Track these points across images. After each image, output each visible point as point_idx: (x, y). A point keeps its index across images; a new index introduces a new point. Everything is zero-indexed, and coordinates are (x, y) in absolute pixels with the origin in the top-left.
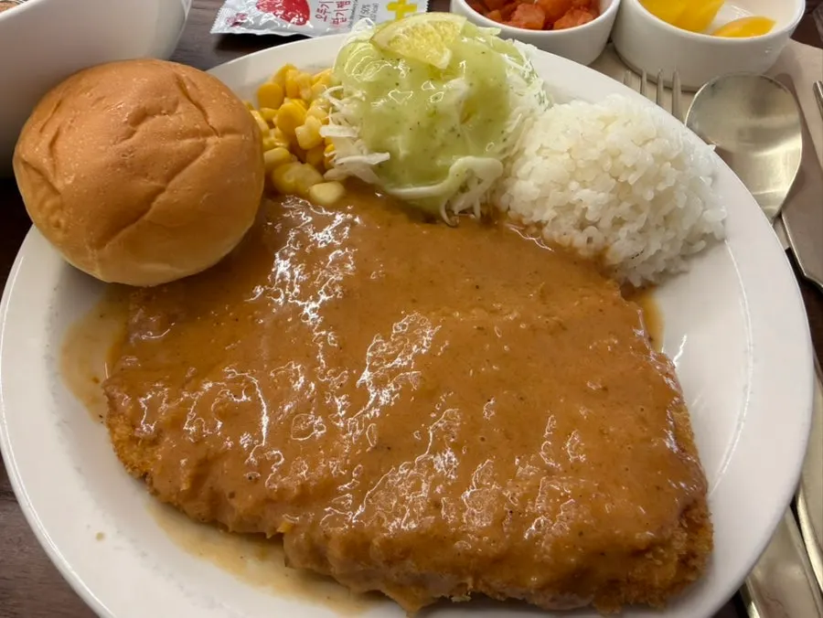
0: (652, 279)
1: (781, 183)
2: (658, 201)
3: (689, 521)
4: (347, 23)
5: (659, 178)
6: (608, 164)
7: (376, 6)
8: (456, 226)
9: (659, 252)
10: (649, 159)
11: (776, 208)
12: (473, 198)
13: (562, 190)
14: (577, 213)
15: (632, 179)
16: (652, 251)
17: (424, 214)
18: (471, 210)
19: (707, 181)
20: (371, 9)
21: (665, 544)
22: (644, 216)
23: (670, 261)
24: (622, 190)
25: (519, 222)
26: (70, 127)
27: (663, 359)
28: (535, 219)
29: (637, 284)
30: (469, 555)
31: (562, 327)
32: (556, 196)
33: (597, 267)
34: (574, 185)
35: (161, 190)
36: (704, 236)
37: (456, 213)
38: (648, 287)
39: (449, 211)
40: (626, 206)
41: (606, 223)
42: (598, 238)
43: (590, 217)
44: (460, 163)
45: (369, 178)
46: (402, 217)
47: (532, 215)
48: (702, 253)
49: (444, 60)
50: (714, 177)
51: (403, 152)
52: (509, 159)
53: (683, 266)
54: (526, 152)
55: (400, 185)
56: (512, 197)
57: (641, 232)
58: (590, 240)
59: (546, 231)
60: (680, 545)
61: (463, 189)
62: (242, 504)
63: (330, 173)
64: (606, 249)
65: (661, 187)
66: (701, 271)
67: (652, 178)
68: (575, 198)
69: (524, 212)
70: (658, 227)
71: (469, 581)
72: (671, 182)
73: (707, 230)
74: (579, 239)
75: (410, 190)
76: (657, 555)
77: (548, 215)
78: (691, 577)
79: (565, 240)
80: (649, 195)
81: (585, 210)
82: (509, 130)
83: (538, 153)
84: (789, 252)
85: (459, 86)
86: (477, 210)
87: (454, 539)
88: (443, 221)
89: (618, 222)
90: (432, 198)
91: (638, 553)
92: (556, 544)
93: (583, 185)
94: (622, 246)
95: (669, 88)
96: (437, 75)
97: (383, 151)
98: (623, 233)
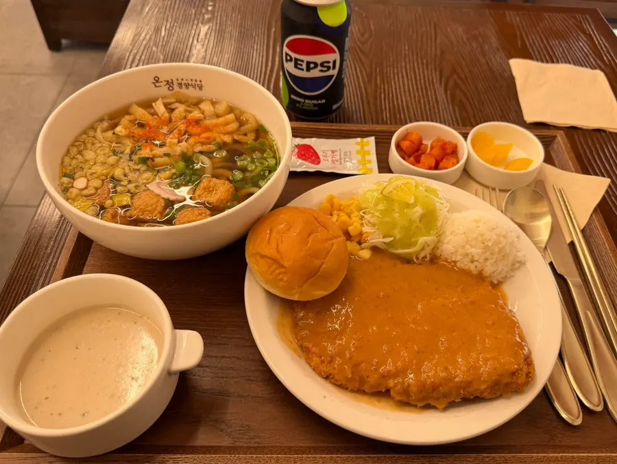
0: (501, 280)
1: (544, 235)
2: (500, 250)
3: (527, 363)
4: (339, 163)
5: (500, 243)
6: (480, 239)
7: (350, 152)
8: (420, 264)
9: (503, 270)
10: (495, 237)
11: (543, 245)
12: (427, 252)
13: (462, 249)
14: (470, 257)
15: (490, 244)
16: (500, 270)
17: (407, 260)
18: (426, 257)
19: (516, 240)
20: (348, 153)
21: (521, 370)
22: (495, 257)
23: (507, 272)
24: (486, 248)
25: (446, 260)
26: (282, 241)
27: (511, 311)
28: (453, 259)
29: (496, 282)
30: (461, 382)
31: (472, 303)
32: (461, 251)
33: (480, 277)
34: (468, 247)
35: (323, 263)
36: (518, 262)
37: (420, 258)
38: (500, 283)
39: (417, 258)
40: (488, 254)
41: (481, 260)
42: (479, 266)
43: (475, 259)
44: (422, 240)
45: (383, 247)
46: (398, 262)
47: (451, 258)
48: (518, 269)
49: (412, 201)
50: (518, 237)
51: (398, 237)
52: (439, 236)
53: (512, 274)
54: (447, 233)
55: (397, 249)
56: (442, 251)
57: (495, 262)
58: (476, 267)
59: (458, 264)
60: (525, 369)
61: (423, 249)
62: (373, 379)
63: (364, 245)
64: (482, 270)
65: (500, 246)
66: (519, 275)
67: (497, 243)
68: (469, 251)
69: (449, 257)
70: (501, 260)
71: (462, 391)
72: (504, 244)
73: (519, 260)
74: (472, 267)
75: (400, 251)
76: (518, 373)
77: (459, 258)
78: (530, 379)
79: (467, 268)
80: (497, 250)
81: (473, 256)
82: (439, 225)
83: (451, 233)
84: (551, 264)
85: (418, 210)
86: (428, 257)
87: (455, 378)
88: (414, 263)
89: (486, 259)
90: (411, 254)
91: (513, 374)
92: (489, 373)
93: (472, 247)
94: (489, 269)
95: (494, 189)
96: (408, 206)
97: (390, 236)
98: (488, 263)
